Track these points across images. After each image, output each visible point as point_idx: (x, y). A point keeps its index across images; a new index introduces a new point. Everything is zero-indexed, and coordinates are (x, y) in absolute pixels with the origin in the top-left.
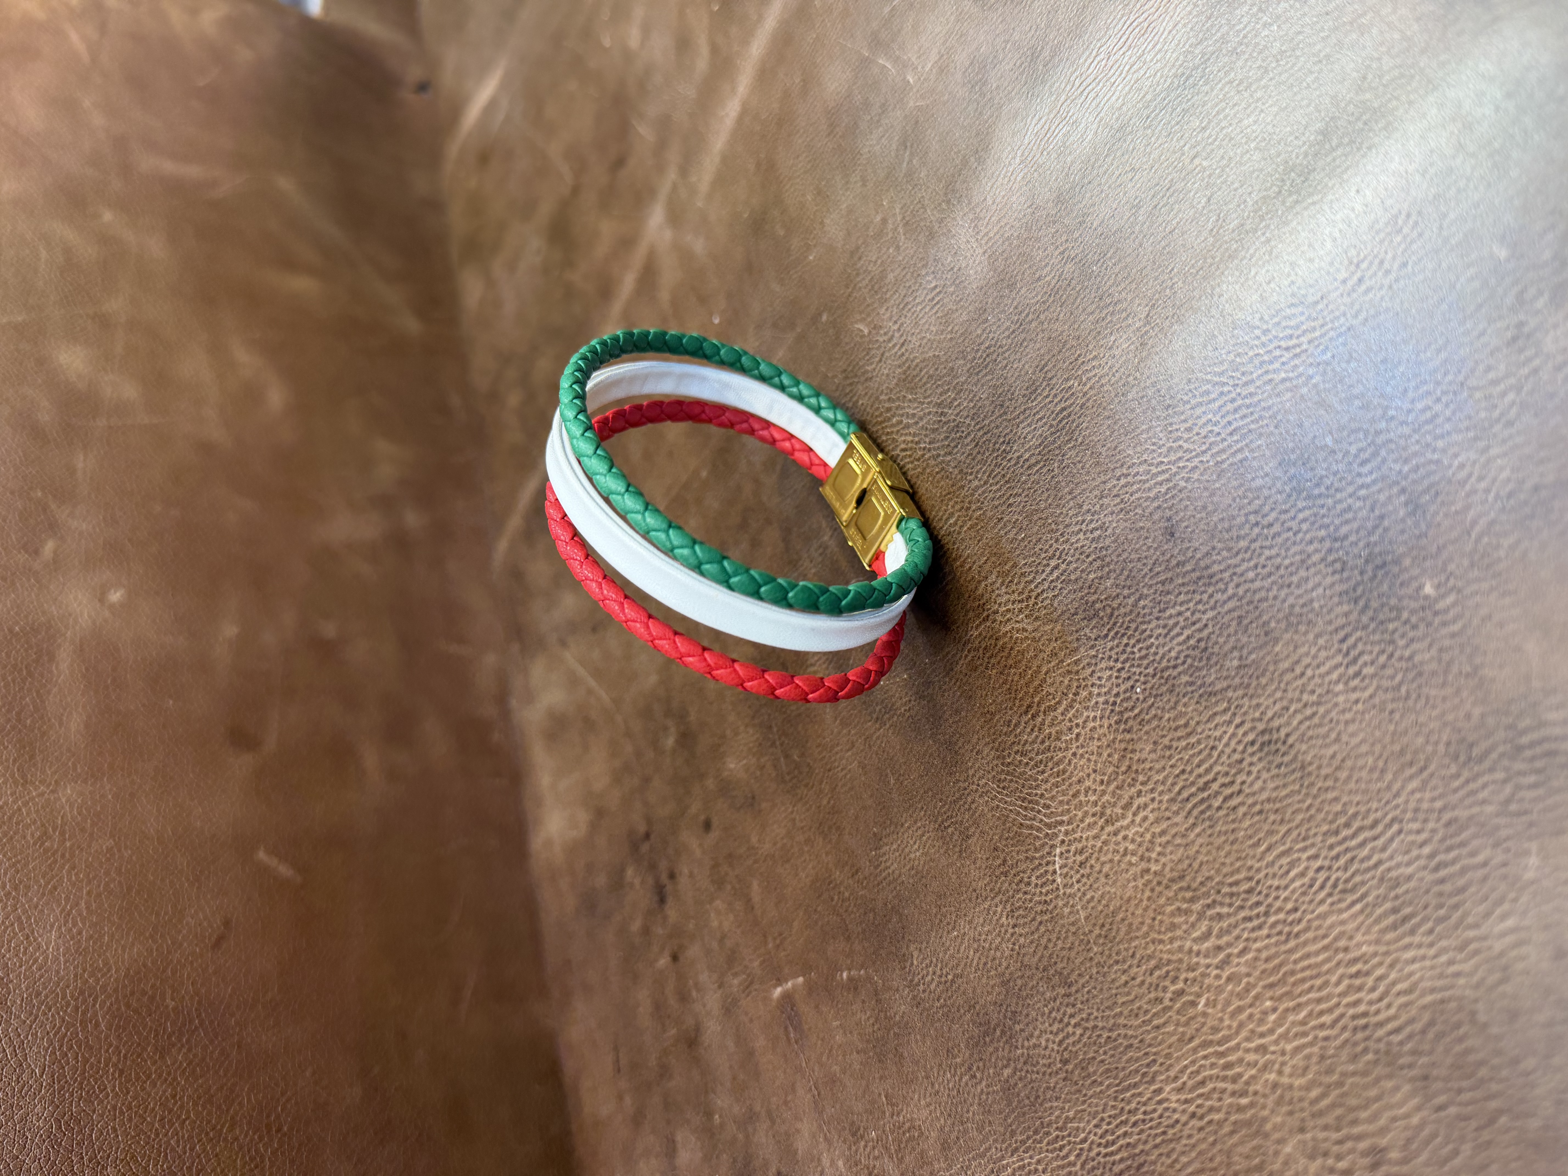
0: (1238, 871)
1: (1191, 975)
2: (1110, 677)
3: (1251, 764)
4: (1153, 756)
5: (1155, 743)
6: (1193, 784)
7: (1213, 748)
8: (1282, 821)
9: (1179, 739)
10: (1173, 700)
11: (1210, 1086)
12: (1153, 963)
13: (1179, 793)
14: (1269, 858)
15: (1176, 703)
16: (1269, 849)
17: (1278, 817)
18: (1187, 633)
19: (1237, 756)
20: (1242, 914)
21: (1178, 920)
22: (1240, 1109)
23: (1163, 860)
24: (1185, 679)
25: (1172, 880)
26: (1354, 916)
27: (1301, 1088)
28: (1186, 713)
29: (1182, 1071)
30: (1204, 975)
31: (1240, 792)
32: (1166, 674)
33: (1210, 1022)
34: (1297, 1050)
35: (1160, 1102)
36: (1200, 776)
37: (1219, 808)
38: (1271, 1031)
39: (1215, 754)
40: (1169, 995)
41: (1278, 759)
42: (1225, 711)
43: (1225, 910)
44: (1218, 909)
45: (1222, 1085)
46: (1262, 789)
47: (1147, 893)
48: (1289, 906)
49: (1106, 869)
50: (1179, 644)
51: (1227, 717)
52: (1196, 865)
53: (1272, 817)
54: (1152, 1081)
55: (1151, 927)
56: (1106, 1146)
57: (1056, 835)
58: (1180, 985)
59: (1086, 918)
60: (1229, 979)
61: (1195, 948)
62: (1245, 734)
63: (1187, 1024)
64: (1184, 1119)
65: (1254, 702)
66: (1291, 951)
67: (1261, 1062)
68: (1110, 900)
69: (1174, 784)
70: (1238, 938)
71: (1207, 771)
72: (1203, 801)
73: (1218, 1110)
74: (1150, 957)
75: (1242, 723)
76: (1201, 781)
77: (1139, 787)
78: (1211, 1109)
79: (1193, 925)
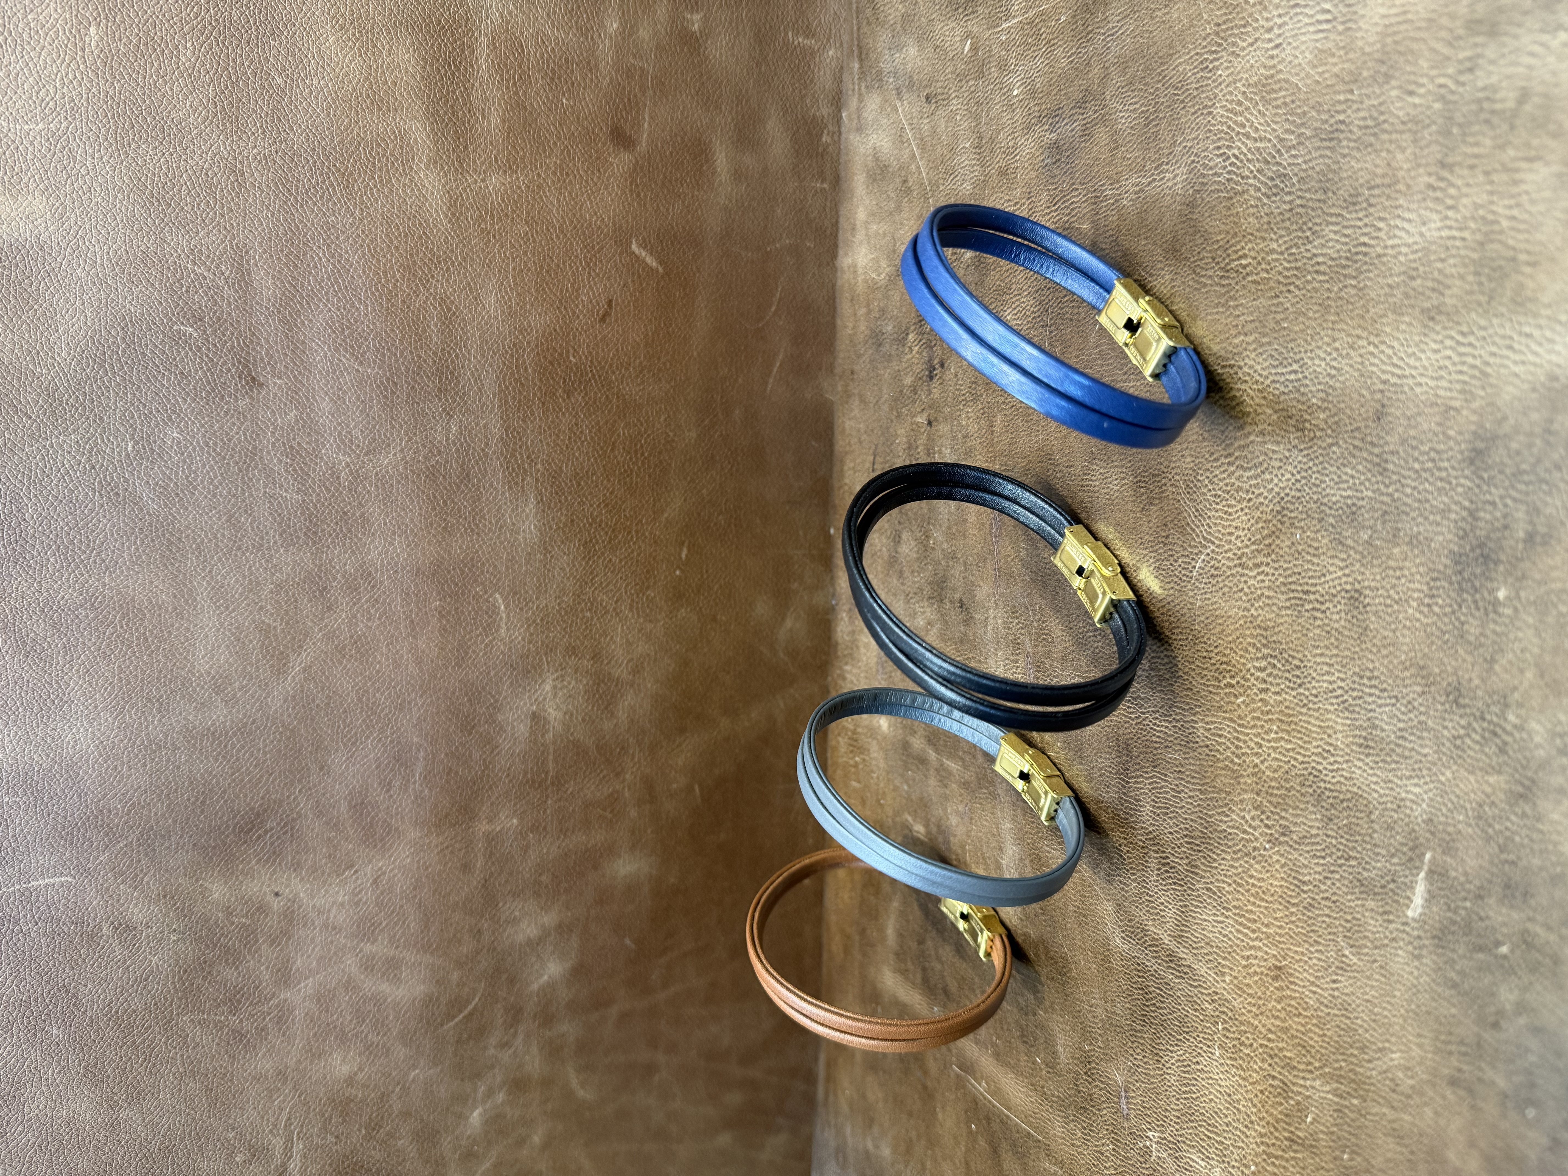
0: (1298, 652)
1: (1242, 682)
2: (1289, 480)
3: (1339, 603)
4: (1287, 550)
5: (1293, 543)
6: (1301, 585)
7: (1324, 575)
8: (1337, 647)
9: (1308, 553)
10: (1318, 527)
11: (1222, 740)
12: (1225, 659)
13: (1291, 583)
14: (1319, 660)
15: (1318, 531)
16: (1322, 655)
17: (1336, 643)
18: (1349, 493)
19: (1334, 591)
20: (1287, 675)
21: (1250, 649)
22: (1232, 761)
23: (1260, 611)
24: (1331, 520)
25: (1260, 627)
26: (1343, 725)
27: (1268, 776)
28: (1320, 542)
29: (1213, 723)
30: (1249, 687)
31: (1324, 612)
32: (1323, 508)
33: (1240, 712)
34: (1276, 759)
35: (1193, 727)
36: (1307, 584)
37: (1307, 611)
38: (1269, 741)
39: (1323, 579)
40: (1225, 682)
41: (1355, 613)
42: (1343, 560)
43: (1279, 665)
44: (1275, 662)
45: (1228, 743)
46: (1337, 621)
47: (1241, 622)
48: (1314, 692)
49: (1226, 590)
50: (1341, 496)
51: (1341, 564)
52: (1277, 630)
53: (1333, 640)
54: (1195, 714)
55: (1234, 641)
56: (1154, 724)
57: (1206, 547)
58: (1234, 682)
59: (1200, 607)
60: (1261, 700)
61: (1252, 671)
62: (1346, 583)
63: (1228, 703)
64: (1202, 744)
65: (1362, 569)
66: (1301, 713)
67: (1256, 750)
68: (1219, 608)
69: (1290, 576)
70: (1278, 684)
71: (1313, 585)
72: (1301, 599)
73: (1221, 754)
74: (1224, 655)
75: (1348, 575)
76: (1306, 588)
77: (1269, 560)
78: (1218, 751)
79: (1257, 659)
